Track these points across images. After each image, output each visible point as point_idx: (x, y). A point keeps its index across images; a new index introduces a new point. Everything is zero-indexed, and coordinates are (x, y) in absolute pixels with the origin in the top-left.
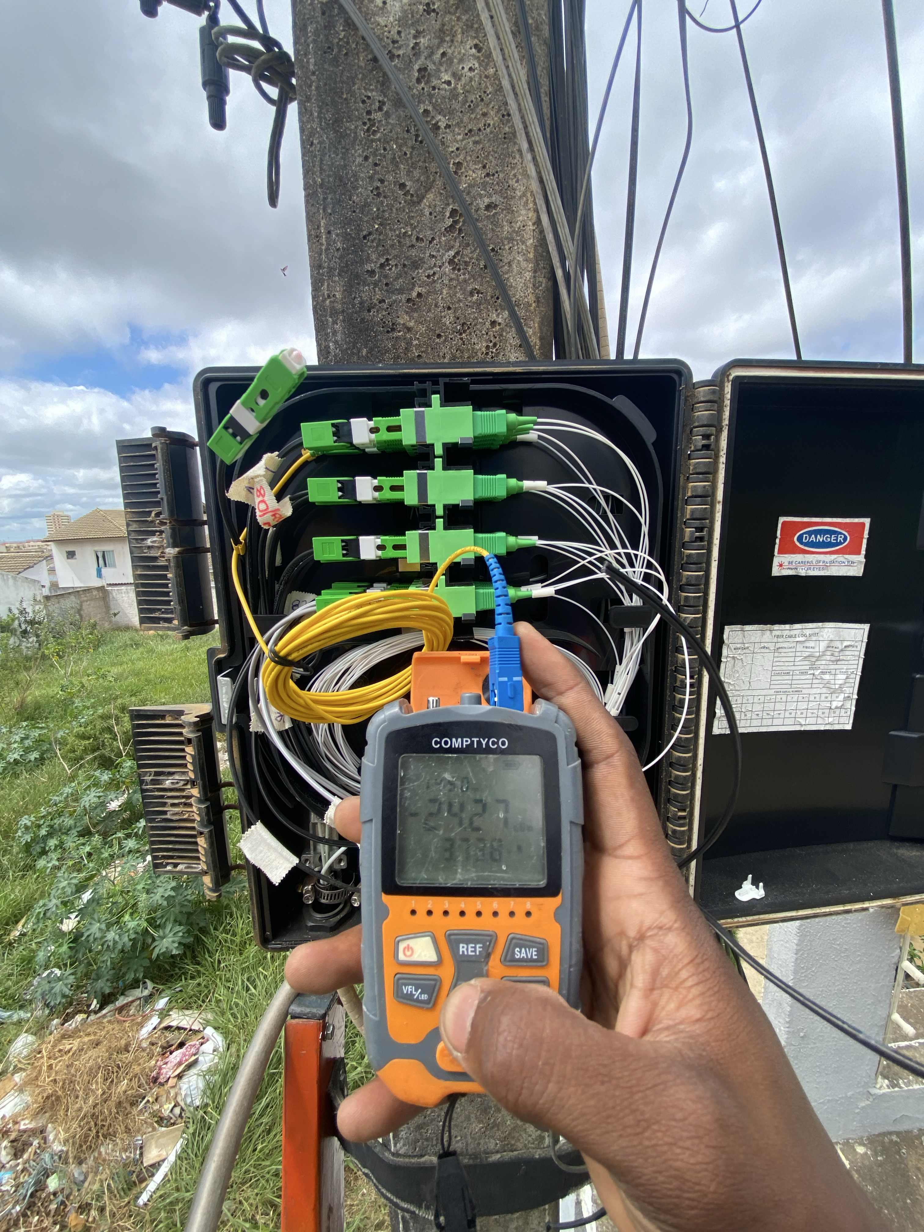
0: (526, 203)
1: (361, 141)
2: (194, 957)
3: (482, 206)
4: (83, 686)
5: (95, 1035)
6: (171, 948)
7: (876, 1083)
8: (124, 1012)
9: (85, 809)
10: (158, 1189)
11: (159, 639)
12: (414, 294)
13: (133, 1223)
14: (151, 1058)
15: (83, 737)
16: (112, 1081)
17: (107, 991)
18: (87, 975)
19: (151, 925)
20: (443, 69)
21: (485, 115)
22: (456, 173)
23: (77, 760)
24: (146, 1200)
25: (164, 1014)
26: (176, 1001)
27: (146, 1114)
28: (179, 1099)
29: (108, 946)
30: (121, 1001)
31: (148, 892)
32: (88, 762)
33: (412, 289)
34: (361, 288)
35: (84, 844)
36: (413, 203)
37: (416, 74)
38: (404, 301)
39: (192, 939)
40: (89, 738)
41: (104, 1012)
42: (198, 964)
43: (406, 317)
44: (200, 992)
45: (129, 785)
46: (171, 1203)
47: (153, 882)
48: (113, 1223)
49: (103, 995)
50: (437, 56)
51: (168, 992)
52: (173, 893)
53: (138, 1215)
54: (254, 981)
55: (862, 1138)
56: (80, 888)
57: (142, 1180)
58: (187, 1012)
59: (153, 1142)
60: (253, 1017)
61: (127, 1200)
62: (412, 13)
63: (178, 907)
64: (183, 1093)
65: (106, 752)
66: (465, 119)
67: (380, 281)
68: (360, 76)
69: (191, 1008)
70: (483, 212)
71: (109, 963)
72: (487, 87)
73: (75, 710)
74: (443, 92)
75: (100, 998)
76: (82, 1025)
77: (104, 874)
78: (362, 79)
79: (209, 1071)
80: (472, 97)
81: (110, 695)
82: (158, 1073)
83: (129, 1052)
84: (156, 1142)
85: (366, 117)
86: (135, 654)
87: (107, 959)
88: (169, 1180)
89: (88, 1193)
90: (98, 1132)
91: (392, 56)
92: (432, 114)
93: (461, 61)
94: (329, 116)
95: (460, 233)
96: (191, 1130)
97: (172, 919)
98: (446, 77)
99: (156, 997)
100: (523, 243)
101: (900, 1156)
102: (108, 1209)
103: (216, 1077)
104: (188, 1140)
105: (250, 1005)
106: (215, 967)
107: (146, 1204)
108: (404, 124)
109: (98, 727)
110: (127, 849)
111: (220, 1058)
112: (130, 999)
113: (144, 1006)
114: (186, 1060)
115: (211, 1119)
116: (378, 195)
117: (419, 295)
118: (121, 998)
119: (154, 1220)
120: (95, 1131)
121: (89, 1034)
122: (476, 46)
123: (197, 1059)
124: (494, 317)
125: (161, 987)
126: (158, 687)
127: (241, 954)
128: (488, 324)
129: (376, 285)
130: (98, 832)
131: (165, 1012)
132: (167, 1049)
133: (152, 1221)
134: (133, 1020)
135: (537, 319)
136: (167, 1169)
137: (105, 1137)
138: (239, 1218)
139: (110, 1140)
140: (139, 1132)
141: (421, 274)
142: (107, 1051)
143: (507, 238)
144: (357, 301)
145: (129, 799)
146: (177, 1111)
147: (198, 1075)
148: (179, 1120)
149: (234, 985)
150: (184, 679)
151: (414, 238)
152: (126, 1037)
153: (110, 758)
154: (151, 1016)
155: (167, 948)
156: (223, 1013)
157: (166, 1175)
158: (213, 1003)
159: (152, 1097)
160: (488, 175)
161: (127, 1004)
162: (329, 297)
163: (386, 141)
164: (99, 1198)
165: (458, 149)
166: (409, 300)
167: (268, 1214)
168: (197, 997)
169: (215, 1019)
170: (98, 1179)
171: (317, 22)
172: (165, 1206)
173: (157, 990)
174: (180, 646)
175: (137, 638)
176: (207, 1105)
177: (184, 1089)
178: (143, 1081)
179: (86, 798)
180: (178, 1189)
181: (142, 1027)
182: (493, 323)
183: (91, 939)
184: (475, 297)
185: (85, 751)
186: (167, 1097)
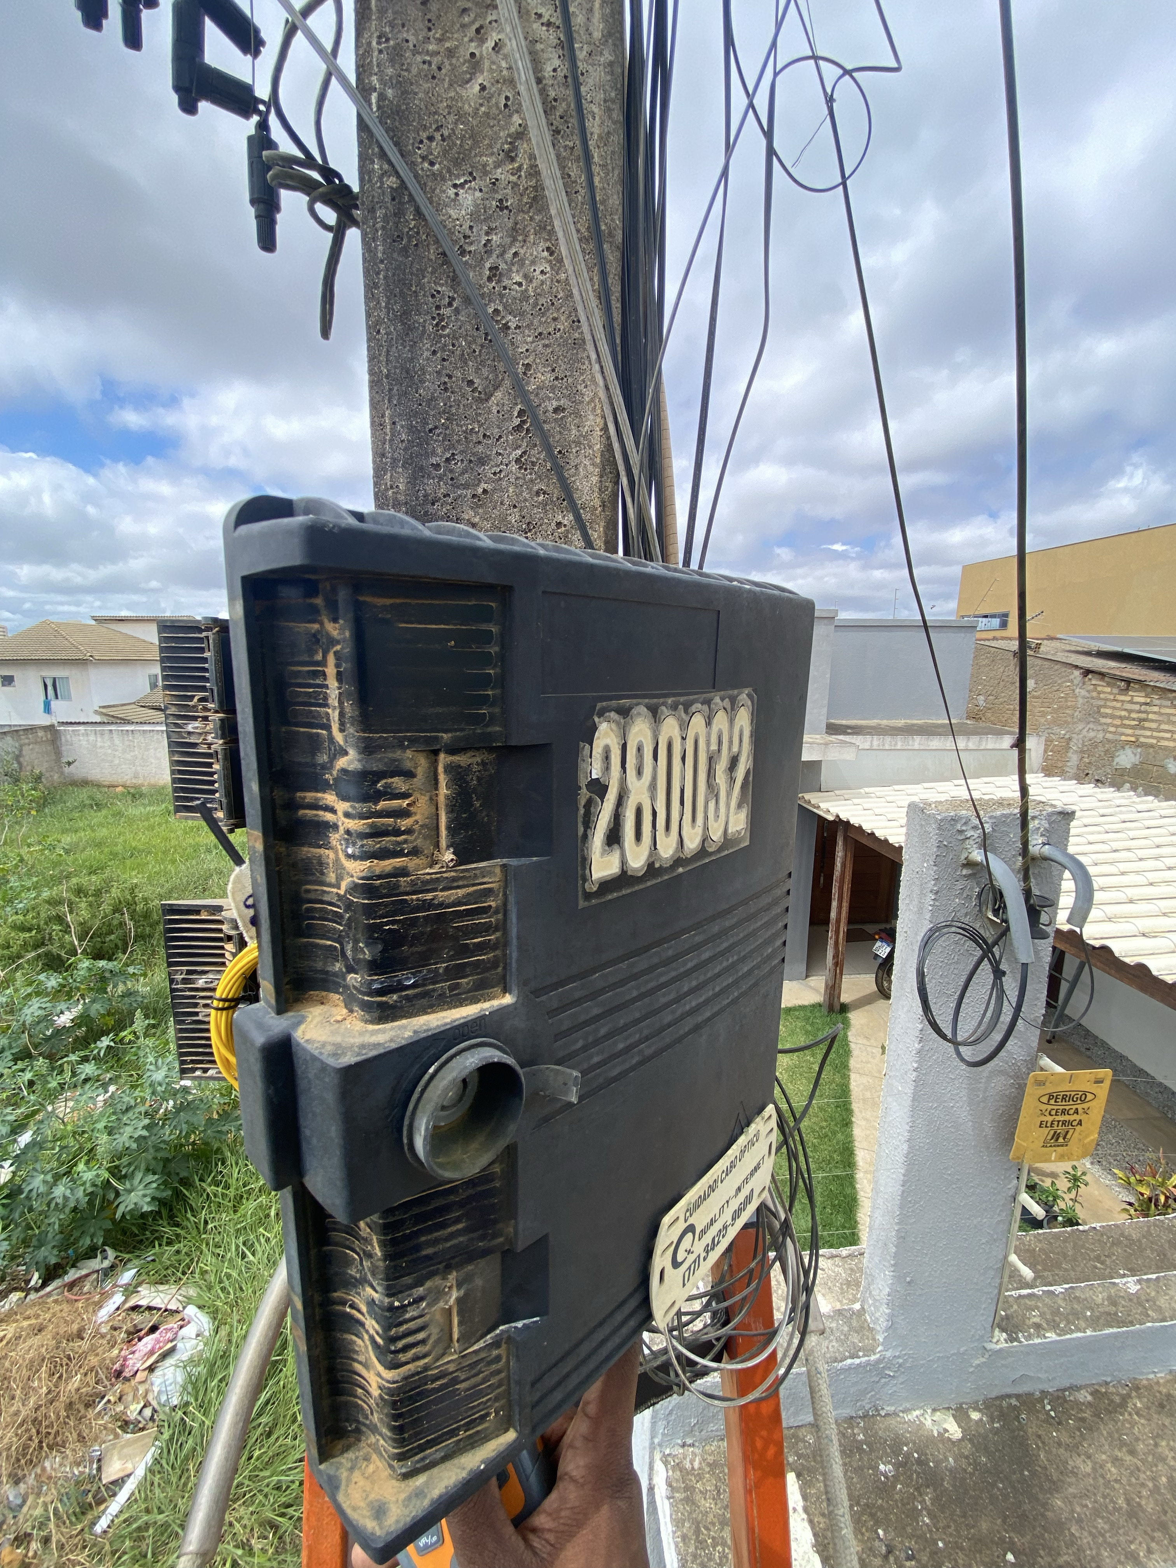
0: (594, 409)
1: (429, 336)
2: (171, 1217)
3: (551, 409)
4: (22, 860)
5: (36, 1318)
6: (141, 1203)
7: (992, 1337)
8: (76, 1289)
9: (24, 1024)
10: (121, 1512)
11: (129, 798)
12: (480, 490)
13: (88, 1556)
14: (113, 1346)
15: (23, 928)
16: (60, 1377)
17: (53, 1261)
18: (26, 1242)
19: (113, 1175)
20: (514, 269)
21: (555, 319)
22: (525, 374)
23: (13, 958)
24: (105, 1526)
25: (130, 1290)
26: (148, 1273)
27: (106, 1418)
28: (150, 1397)
29: (57, 1204)
30: (72, 1275)
31: (110, 1131)
32: (28, 962)
33: (478, 485)
34: (426, 481)
35: (23, 1070)
36: (480, 400)
37: (488, 273)
38: (469, 496)
39: (170, 1193)
40: (30, 930)
41: (48, 1289)
42: (178, 1225)
43: (472, 513)
44: (179, 1262)
45: (85, 992)
46: (139, 1529)
47: (118, 1119)
48: (61, 1556)
49: (47, 1267)
50: (509, 256)
51: (136, 1262)
52: (145, 1133)
53: (94, 1545)
54: (252, 1245)
55: (977, 1402)
56: (17, 1128)
57: (100, 1501)
58: (161, 1287)
59: (115, 1452)
60: (250, 1291)
61: (79, 1527)
62: (485, 208)
63: (151, 1151)
64: (156, 1389)
65: (54, 949)
66: (536, 322)
67: (445, 475)
68: (430, 269)
69: (167, 1282)
70: (550, 415)
71: (56, 1227)
72: (558, 292)
73: (10, 892)
74: (513, 293)
75: (43, 1270)
76: (18, 1306)
77: (50, 1108)
78: (432, 273)
79: (191, 1360)
80: (542, 301)
81: (62, 871)
82: (123, 1366)
83: (83, 1339)
84: (119, 1452)
85: (435, 313)
86: (98, 817)
87: (55, 1221)
88: (136, 1500)
89: (27, 1520)
90: (41, 1442)
91: (463, 252)
92: (502, 314)
93: (533, 262)
94: (397, 307)
95: (527, 433)
96: (166, 1436)
97: (143, 1166)
98: (518, 279)
99: (119, 1269)
100: (590, 447)
101: (1019, 1422)
102: (54, 1540)
103: (199, 1369)
104: (161, 1448)
105: (246, 1276)
106: (201, 1229)
107: (105, 1532)
108: (473, 322)
109: (43, 915)
110: (83, 1077)
111: (205, 1344)
112: (84, 1272)
113: (103, 1281)
114: (160, 1348)
115: (193, 1421)
116: (446, 390)
117: (485, 491)
118: (73, 1271)
119: (116, 1551)
120: (37, 1441)
121: (29, 1318)
122: (548, 249)
123: (175, 1346)
124: (559, 518)
125: (127, 1256)
126: (128, 862)
127: (235, 1212)
128: (553, 525)
129: (441, 478)
130: (40, 1055)
131: (131, 1288)
132: (135, 1335)
133: (114, 1553)
134: (88, 1299)
135: (602, 524)
136: (133, 1486)
137: (51, 1448)
138: (228, 1543)
139: (57, 1451)
140: (96, 1441)
141: (488, 470)
142: (54, 1338)
143: (574, 442)
144: (421, 494)
145: (86, 1009)
146: (148, 1412)
147: (177, 1366)
148: (151, 1424)
149: (225, 1251)
150: (164, 853)
151: (481, 435)
152: (79, 1319)
153: (59, 956)
154: (113, 1294)
155: (135, 1204)
156: (210, 1288)
157: (133, 1494)
158: (197, 1276)
159: (114, 1395)
160: (557, 378)
161: (80, 1278)
162: (392, 487)
163: (454, 336)
164: (42, 1526)
165: (527, 350)
166: (474, 496)
167: (266, 1538)
168: (175, 1267)
169: (199, 1295)
170: (41, 1501)
171: (387, 208)
172: (130, 1533)
173: (121, 1261)
174: (159, 809)
175: (99, 796)
176: (187, 1404)
177: (157, 1383)
178: (102, 1375)
179: (27, 1011)
180: (148, 1511)
181: (101, 1307)
182: (559, 524)
183: (34, 1193)
184: (541, 498)
185: (25, 946)
186: (135, 1396)
